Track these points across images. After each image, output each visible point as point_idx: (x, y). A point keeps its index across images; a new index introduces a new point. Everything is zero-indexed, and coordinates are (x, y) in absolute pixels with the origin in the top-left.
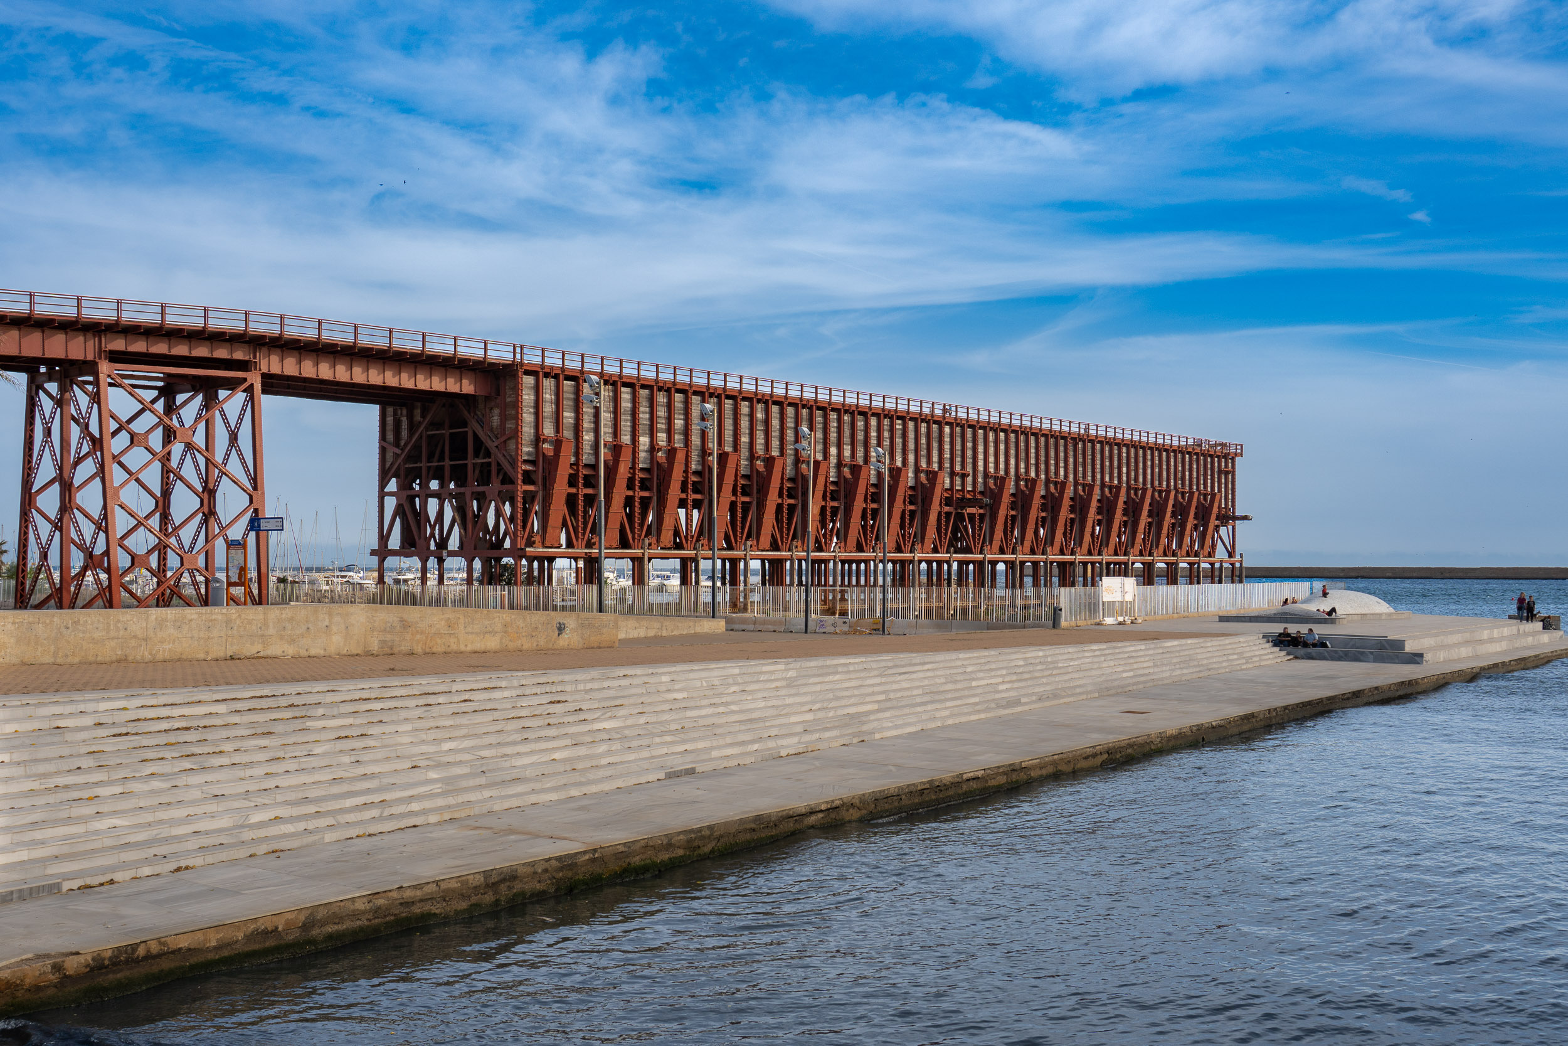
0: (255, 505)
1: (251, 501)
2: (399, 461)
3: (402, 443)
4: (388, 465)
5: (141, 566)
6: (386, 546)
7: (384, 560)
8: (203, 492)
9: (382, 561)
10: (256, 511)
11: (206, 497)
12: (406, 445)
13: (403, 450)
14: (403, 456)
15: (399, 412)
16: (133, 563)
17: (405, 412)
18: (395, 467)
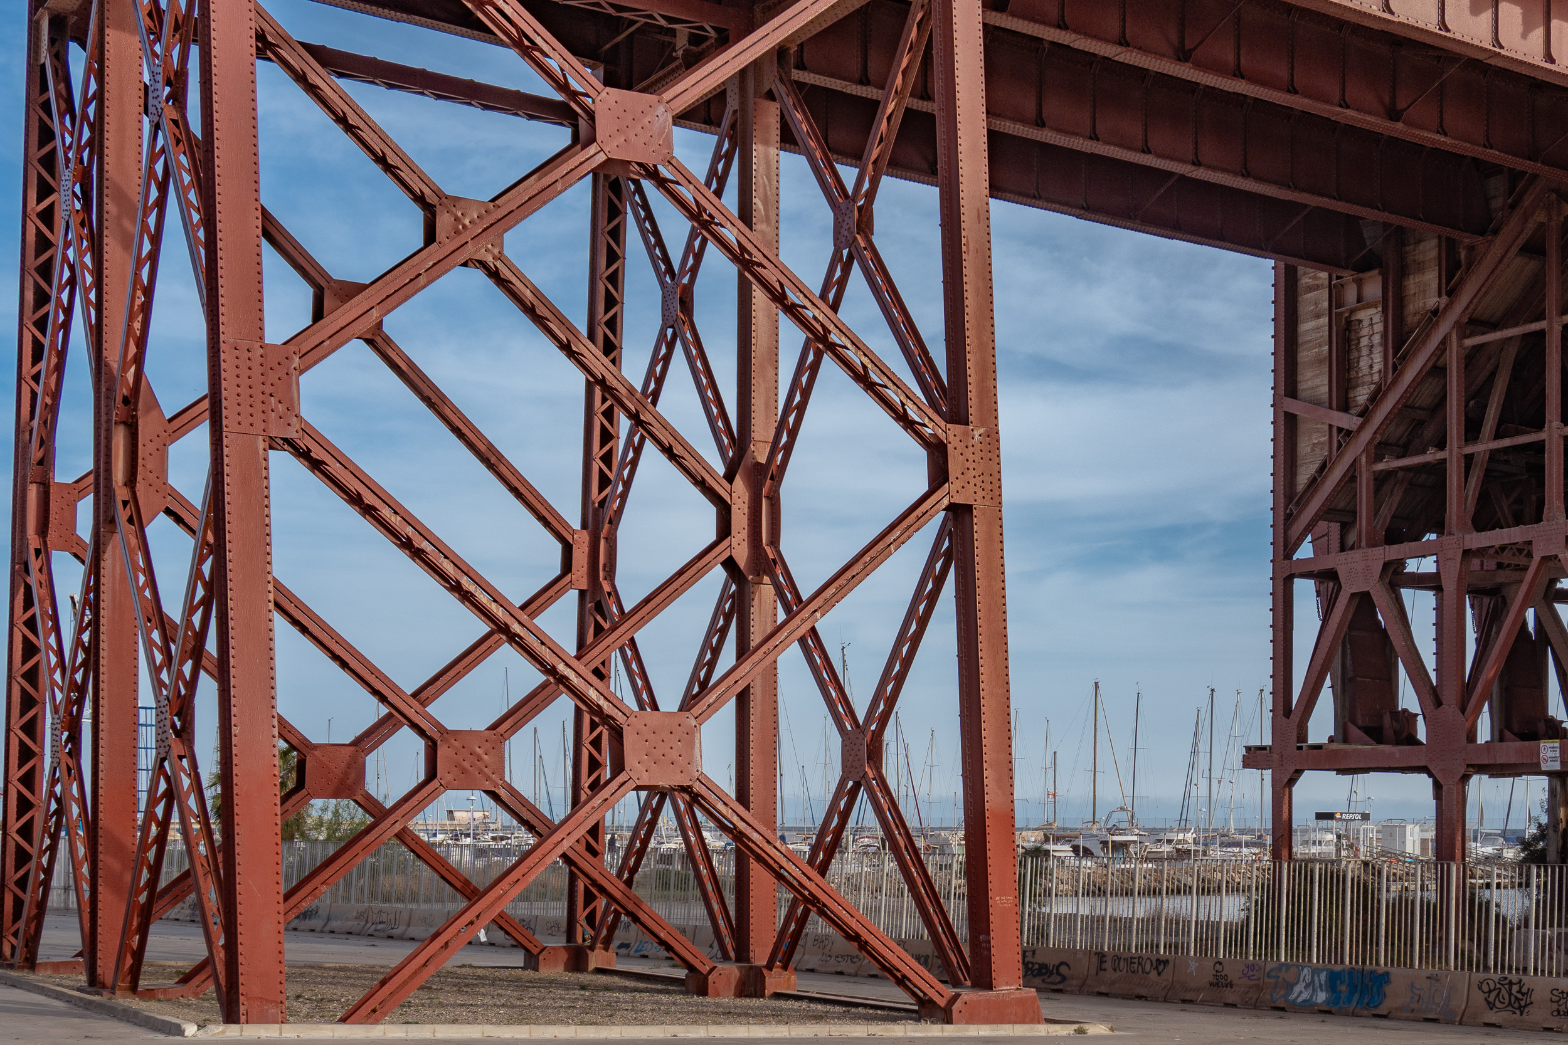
0: (956, 491)
1: (939, 475)
2: (1357, 448)
3: (1362, 395)
4: (1303, 479)
5: (465, 782)
6: (1302, 736)
7: (1292, 782)
8: (730, 477)
9: (1283, 788)
10: (959, 513)
11: (739, 494)
12: (1376, 398)
13: (1365, 414)
14: (1366, 436)
15: (1350, 295)
16: (432, 773)
17: (1373, 288)
18: (1337, 474)
